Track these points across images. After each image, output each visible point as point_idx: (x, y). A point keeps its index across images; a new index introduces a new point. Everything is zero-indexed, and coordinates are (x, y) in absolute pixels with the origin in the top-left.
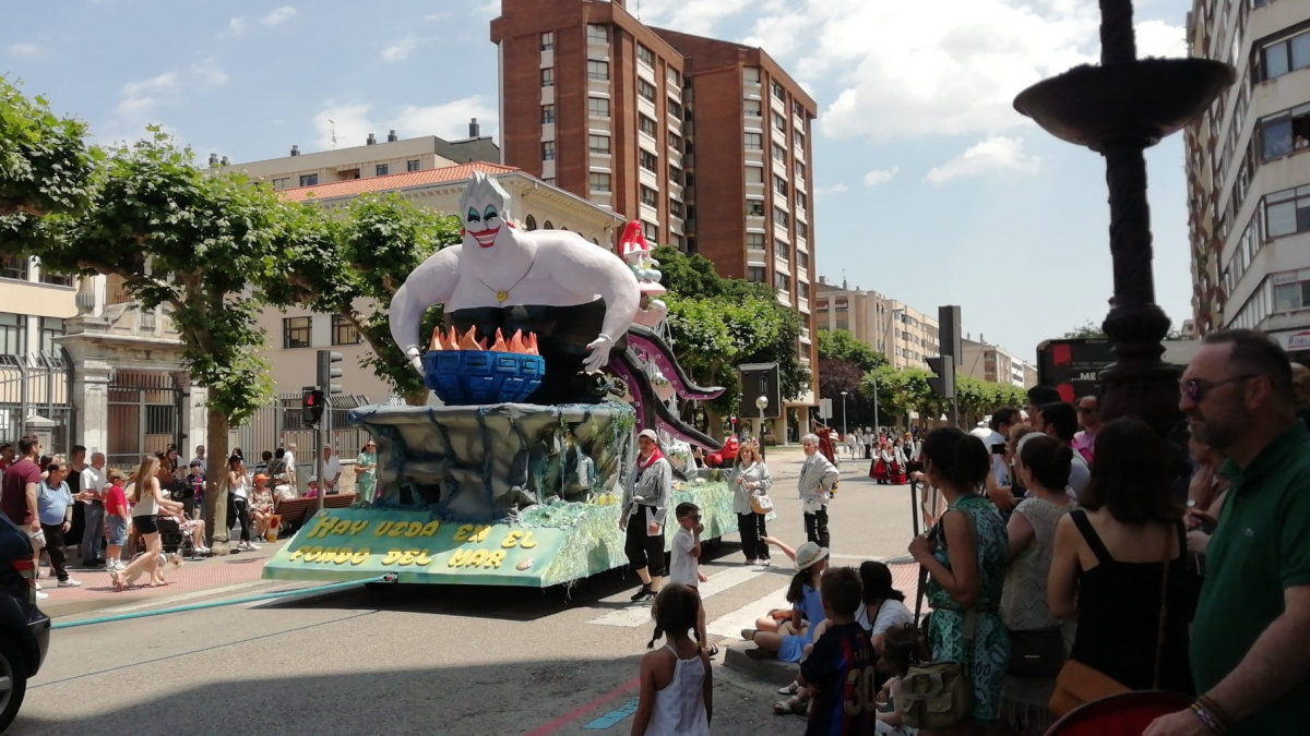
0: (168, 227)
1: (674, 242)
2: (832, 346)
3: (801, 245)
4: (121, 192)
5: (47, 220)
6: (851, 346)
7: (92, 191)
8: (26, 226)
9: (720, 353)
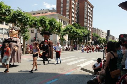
0: (20, 18)
1: (76, 22)
2: (94, 35)
3: (91, 23)
4: (15, 14)
5: (7, 17)
6: (96, 35)
7: (12, 14)
8: (4, 18)
9: (81, 35)
